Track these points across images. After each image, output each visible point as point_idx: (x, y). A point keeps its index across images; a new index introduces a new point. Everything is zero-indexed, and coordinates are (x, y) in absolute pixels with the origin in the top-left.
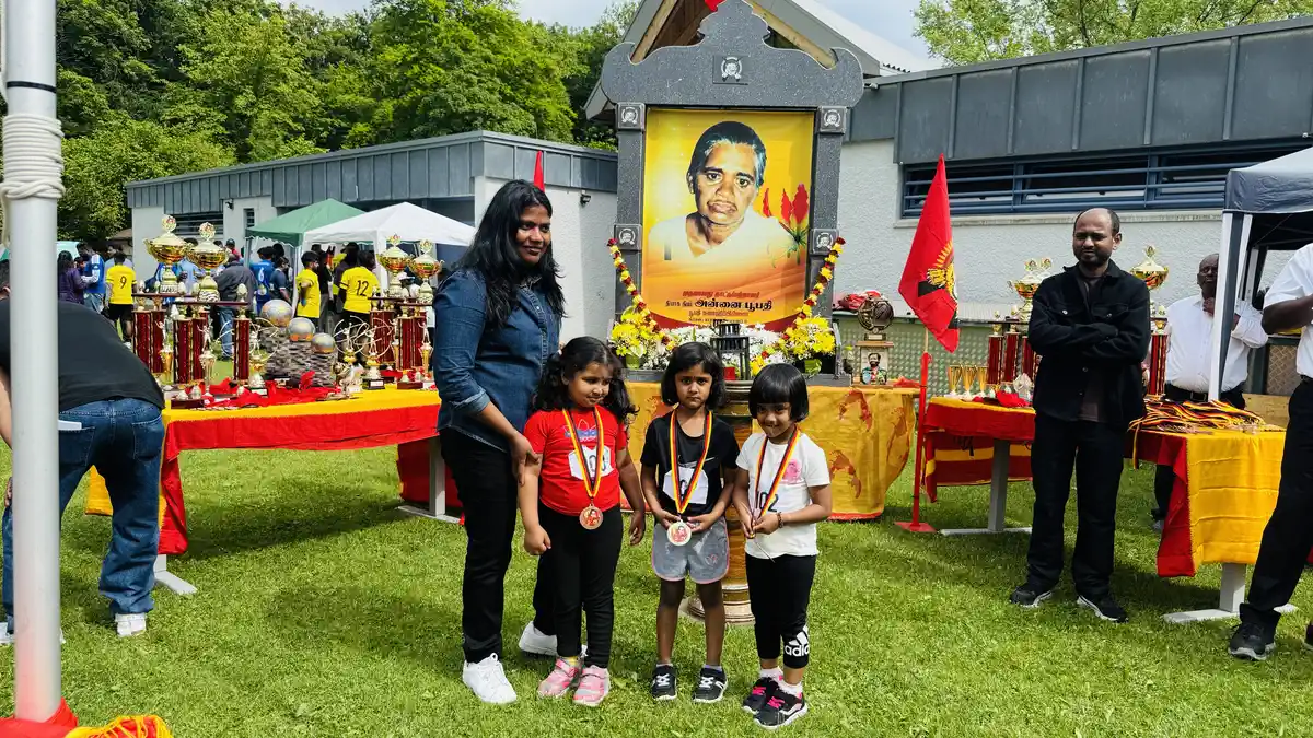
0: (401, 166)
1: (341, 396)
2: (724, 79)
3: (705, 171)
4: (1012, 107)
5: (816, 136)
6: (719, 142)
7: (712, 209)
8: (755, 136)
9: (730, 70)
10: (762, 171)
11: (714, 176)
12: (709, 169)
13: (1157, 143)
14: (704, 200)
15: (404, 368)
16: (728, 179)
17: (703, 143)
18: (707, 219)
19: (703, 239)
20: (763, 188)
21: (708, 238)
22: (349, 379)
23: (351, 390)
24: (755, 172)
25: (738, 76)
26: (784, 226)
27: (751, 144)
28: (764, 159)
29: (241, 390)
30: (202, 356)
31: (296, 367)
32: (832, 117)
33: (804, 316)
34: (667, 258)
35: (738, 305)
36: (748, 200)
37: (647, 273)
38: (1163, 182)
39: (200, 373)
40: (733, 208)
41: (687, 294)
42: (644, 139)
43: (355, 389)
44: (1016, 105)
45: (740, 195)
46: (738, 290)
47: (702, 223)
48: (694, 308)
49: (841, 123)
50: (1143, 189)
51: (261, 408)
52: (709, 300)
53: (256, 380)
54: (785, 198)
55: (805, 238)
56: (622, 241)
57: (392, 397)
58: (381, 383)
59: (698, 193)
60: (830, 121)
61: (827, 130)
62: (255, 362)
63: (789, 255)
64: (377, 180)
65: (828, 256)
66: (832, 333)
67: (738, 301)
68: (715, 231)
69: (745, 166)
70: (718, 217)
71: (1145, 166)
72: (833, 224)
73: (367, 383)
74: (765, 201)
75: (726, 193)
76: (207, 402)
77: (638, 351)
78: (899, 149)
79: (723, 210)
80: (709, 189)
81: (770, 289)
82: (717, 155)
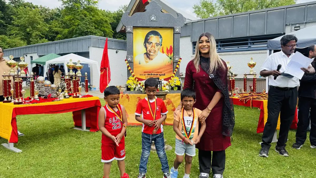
0: (70, 44)
1: (58, 100)
2: (152, 20)
3: (148, 42)
4: (217, 28)
5: (174, 34)
6: (151, 35)
7: (150, 52)
8: (159, 34)
9: (153, 18)
10: (162, 42)
11: (150, 44)
12: (149, 42)
13: (250, 36)
14: (148, 50)
15: (74, 93)
16: (154, 44)
17: (147, 36)
18: (149, 54)
19: (148, 59)
20: (162, 46)
21: (149, 59)
22: (60, 96)
23: (61, 98)
24: (160, 43)
25: (155, 20)
26: (167, 55)
27: (159, 36)
28: (162, 40)
29: (32, 99)
30: (22, 91)
31: (46, 93)
32: (178, 29)
33: (173, 77)
34: (140, 64)
35: (157, 75)
36: (159, 49)
37: (135, 68)
38: (252, 45)
39: (21, 95)
40: (155, 51)
41: (144, 72)
42: (133, 35)
43: (62, 98)
44: (218, 27)
45: (156, 48)
46: (157, 71)
47: (148, 55)
48: (147, 76)
49: (180, 31)
50: (247, 46)
51: (38, 104)
52: (150, 74)
53: (36, 97)
54: (167, 49)
55: (172, 58)
56: (128, 60)
57: (71, 100)
58: (68, 97)
59: (146, 48)
60: (177, 30)
61: (177, 33)
62: (36, 92)
63: (169, 62)
64: (64, 48)
65: (178, 62)
66: (180, 81)
67: (157, 73)
68: (151, 57)
69: (157, 41)
70: (151, 54)
71: (248, 41)
72: (179, 55)
73: (65, 97)
74: (163, 50)
75: (153, 48)
76: (23, 102)
77: (133, 86)
78: (192, 38)
79: (153, 52)
80: (149, 47)
81: (165, 71)
82: (151, 39)
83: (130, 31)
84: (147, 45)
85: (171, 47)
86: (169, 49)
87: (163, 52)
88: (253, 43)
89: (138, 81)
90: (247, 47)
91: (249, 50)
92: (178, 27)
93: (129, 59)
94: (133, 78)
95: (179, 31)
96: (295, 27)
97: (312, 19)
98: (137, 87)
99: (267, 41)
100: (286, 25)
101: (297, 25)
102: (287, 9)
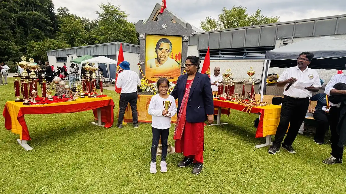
1: (71, 100)
2: (163, 29)
3: (159, 49)
4: (219, 39)
5: (182, 42)
6: (162, 43)
7: (160, 57)
8: (170, 41)
9: (164, 27)
11: (161, 50)
13: (246, 47)
14: (159, 55)
15: (89, 93)
16: (164, 51)
17: (158, 43)
18: (160, 60)
19: (159, 63)
20: (171, 53)
22: (75, 96)
24: (170, 50)
25: (166, 28)
26: (176, 61)
27: (169, 43)
32: (186, 38)
34: (151, 67)
37: (146, 71)
38: (246, 54)
40: (165, 57)
41: (155, 75)
42: (145, 41)
46: (166, 75)
47: (158, 60)
53: (50, 97)
54: (176, 55)
58: (84, 96)
59: (157, 53)
61: (185, 41)
62: (49, 92)
64: (97, 51)
68: (161, 62)
70: (161, 59)
71: (244, 51)
73: (80, 96)
74: (172, 56)
75: (164, 54)
77: (144, 88)
78: (198, 47)
79: (163, 57)
80: (160, 53)
81: (173, 75)
82: (161, 45)
83: (143, 37)
84: (158, 50)
85: (179, 53)
86: (178, 55)
87: (172, 58)
88: (248, 53)
89: (148, 83)
90: (243, 56)
91: (244, 59)
92: (186, 36)
93: (141, 63)
94: (145, 80)
95: (187, 40)
96: (284, 41)
97: (299, 35)
98: (148, 89)
99: (265, 52)
100: (277, 39)
101: (286, 40)
102: (279, 25)
